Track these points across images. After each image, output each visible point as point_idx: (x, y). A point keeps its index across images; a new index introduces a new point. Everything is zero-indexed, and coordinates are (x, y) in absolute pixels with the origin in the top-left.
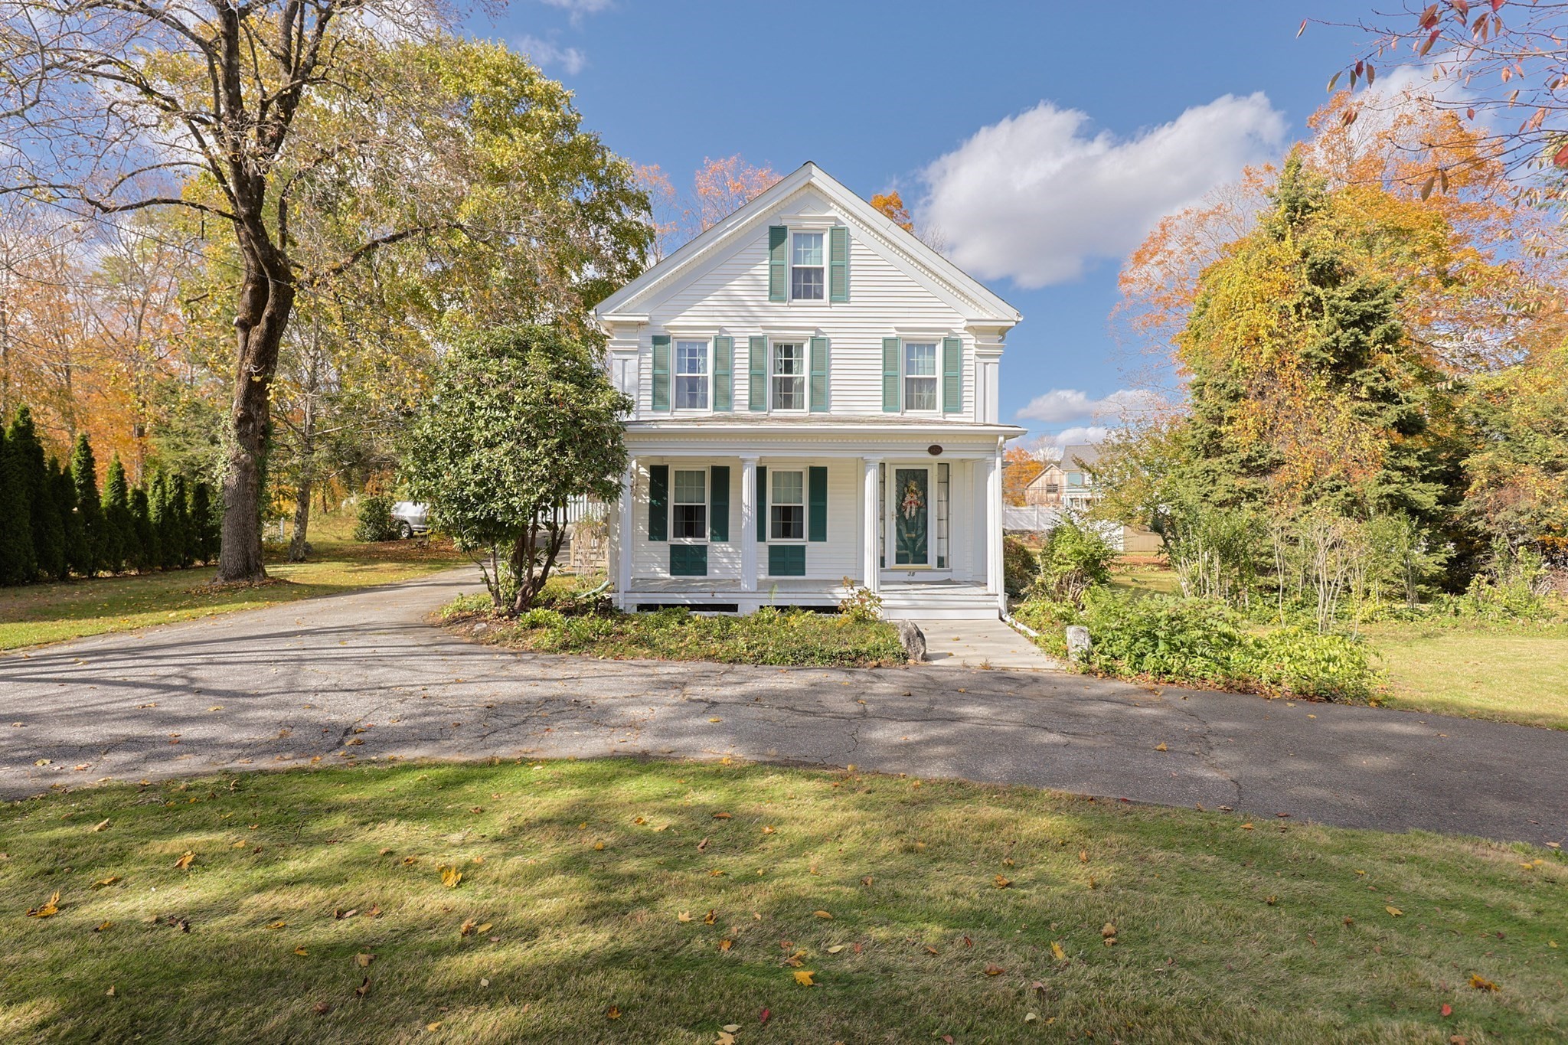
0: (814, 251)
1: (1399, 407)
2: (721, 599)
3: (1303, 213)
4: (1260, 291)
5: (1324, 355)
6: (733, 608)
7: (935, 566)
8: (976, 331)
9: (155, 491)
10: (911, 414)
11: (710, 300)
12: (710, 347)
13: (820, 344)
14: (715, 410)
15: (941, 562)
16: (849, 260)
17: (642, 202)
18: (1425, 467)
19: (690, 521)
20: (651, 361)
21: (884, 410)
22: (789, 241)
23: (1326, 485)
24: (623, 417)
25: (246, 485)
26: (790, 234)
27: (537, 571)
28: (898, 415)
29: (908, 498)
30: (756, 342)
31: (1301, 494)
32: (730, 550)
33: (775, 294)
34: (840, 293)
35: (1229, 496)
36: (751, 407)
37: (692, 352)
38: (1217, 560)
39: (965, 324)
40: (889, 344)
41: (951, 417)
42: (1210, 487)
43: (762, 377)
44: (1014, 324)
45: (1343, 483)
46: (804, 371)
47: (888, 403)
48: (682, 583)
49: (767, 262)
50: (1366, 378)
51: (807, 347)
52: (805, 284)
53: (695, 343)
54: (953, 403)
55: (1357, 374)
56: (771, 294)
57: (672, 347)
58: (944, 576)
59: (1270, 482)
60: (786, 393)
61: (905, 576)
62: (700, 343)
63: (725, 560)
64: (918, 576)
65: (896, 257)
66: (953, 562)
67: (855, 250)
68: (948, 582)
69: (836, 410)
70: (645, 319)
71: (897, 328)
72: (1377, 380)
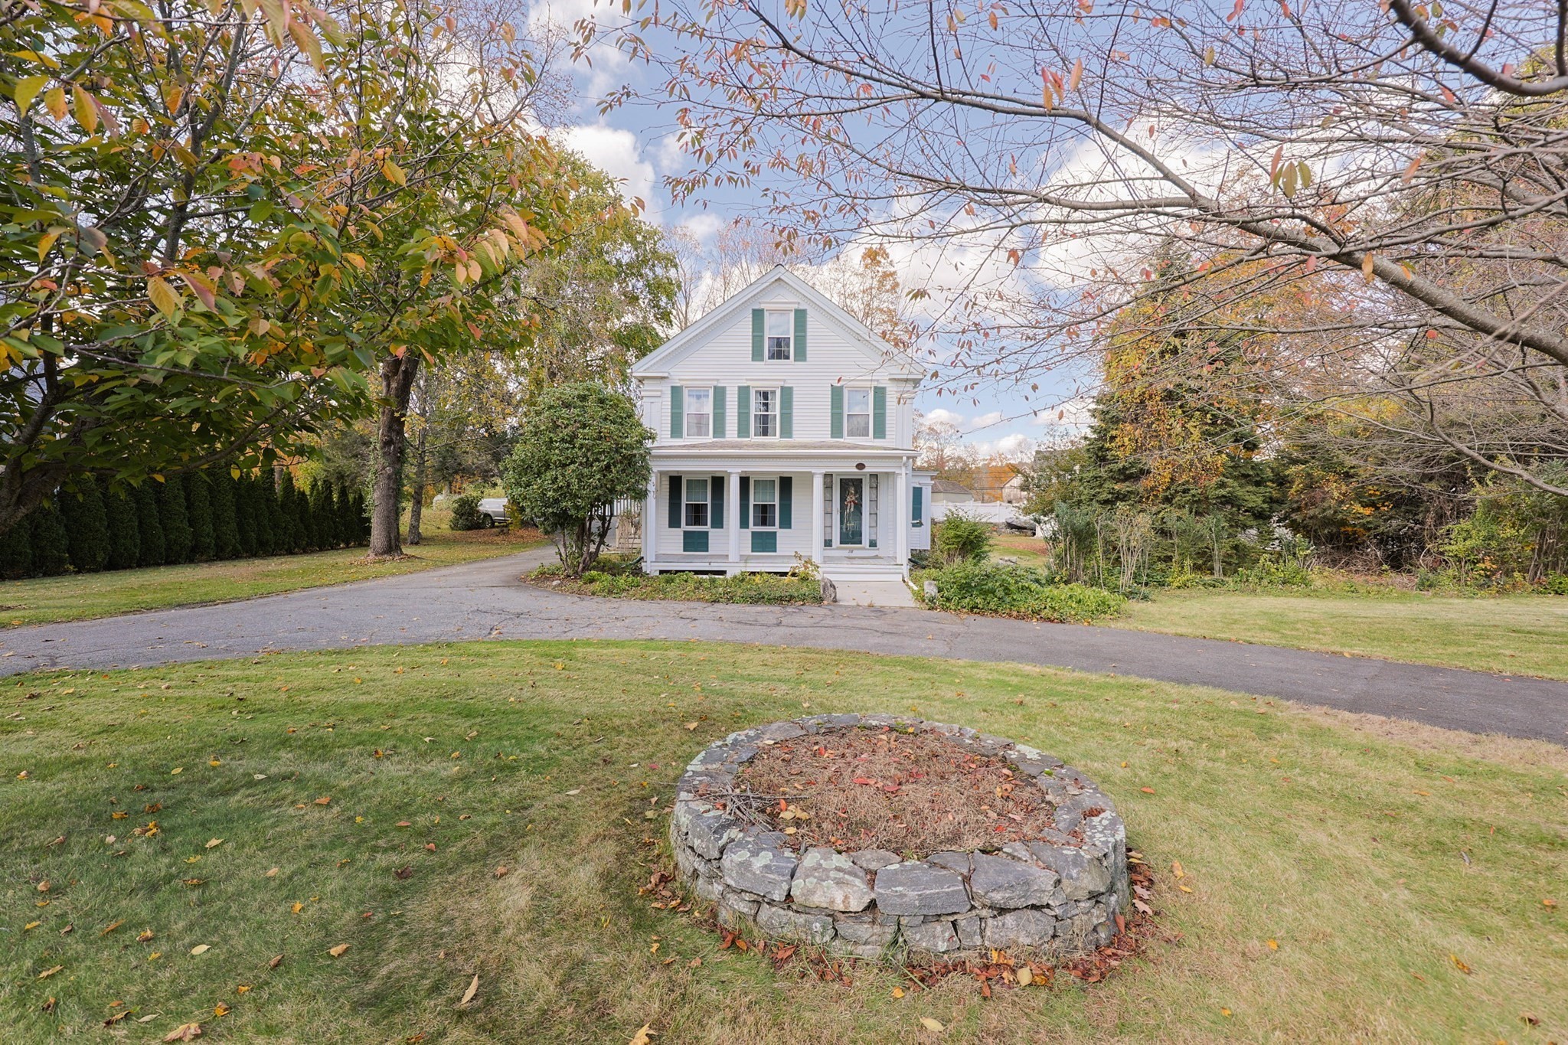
0: (783, 326)
2: (714, 567)
6: (723, 573)
7: (867, 547)
8: (897, 381)
10: (852, 441)
11: (711, 361)
12: (711, 393)
14: (714, 437)
15: (873, 544)
16: (806, 332)
17: (670, 262)
19: (697, 514)
20: (670, 404)
21: (832, 439)
22: (766, 318)
24: (649, 444)
25: (389, 488)
26: (766, 314)
27: (593, 548)
28: (842, 440)
29: (849, 499)
30: (742, 390)
31: (1162, 496)
32: (724, 534)
33: (757, 355)
34: (801, 355)
36: (740, 437)
37: (698, 397)
39: (888, 377)
40: (836, 391)
41: (879, 444)
43: (747, 414)
46: (776, 410)
47: (835, 433)
48: (691, 556)
49: (750, 334)
51: (778, 394)
52: (777, 349)
53: (700, 391)
54: (880, 434)
56: (753, 356)
57: (685, 393)
58: (872, 552)
59: (1139, 486)
60: (764, 425)
61: (846, 553)
62: (704, 391)
63: (720, 541)
64: (856, 553)
65: (840, 330)
66: (878, 543)
67: (810, 325)
68: (876, 557)
69: (798, 439)
70: (667, 374)
71: (841, 380)
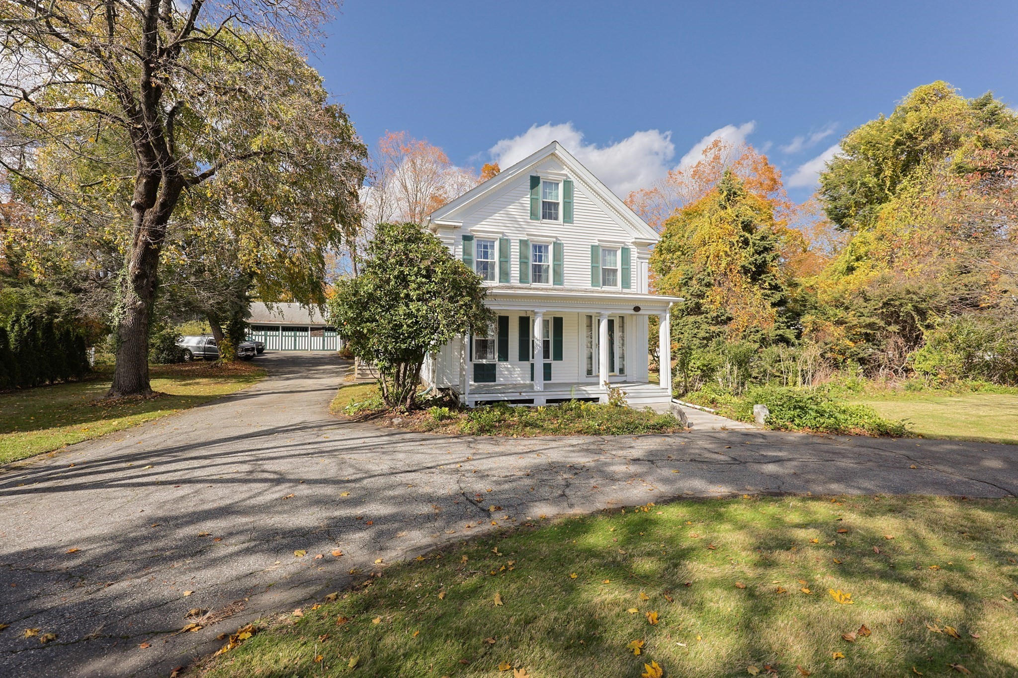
0: (554, 193)
1: (781, 293)
2: (524, 396)
3: (734, 197)
4: (719, 234)
5: (750, 266)
6: (531, 401)
7: (618, 374)
8: (638, 244)
9: (13, 328)
10: (606, 288)
11: (497, 216)
12: (497, 244)
13: (558, 246)
14: (500, 282)
15: (622, 371)
16: (573, 200)
18: (788, 322)
19: (485, 349)
20: (462, 250)
21: (592, 286)
22: (541, 185)
23: (752, 330)
25: (140, 324)
26: (541, 181)
28: (599, 288)
30: (523, 243)
31: (741, 335)
32: (509, 366)
33: (533, 215)
34: (568, 218)
35: (708, 335)
36: (521, 281)
37: (485, 247)
38: (735, 368)
39: (634, 240)
40: (594, 249)
41: (625, 290)
42: (696, 331)
43: (526, 263)
44: (657, 242)
45: (760, 329)
46: (549, 261)
47: (594, 282)
48: (483, 387)
49: (529, 196)
50: (767, 279)
51: (551, 248)
52: (549, 211)
53: (488, 241)
54: (626, 283)
55: (763, 276)
56: (531, 215)
57: (474, 243)
59: (726, 328)
60: (539, 274)
62: (490, 242)
63: (506, 373)
65: (598, 201)
66: (626, 371)
67: (576, 194)
68: (625, 382)
69: (567, 285)
70: (461, 224)
71: (599, 240)
72: (772, 280)
